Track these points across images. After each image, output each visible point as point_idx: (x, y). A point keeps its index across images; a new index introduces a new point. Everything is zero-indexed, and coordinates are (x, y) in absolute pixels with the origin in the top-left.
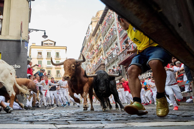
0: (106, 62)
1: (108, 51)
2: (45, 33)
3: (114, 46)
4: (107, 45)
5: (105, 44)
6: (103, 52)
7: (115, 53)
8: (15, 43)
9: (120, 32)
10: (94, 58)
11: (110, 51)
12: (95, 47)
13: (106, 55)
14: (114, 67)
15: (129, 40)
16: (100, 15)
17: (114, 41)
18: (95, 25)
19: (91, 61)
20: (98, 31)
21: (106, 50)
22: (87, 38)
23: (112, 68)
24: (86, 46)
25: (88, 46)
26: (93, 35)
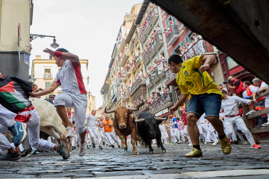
0: (148, 82)
1: (150, 65)
2: (54, 40)
3: (159, 57)
4: (149, 57)
5: (146, 54)
6: (143, 67)
7: (160, 68)
8: (10, 56)
9: (168, 36)
10: (129, 76)
11: (153, 64)
12: (131, 60)
13: (148, 71)
14: (160, 89)
15: (181, 48)
16: (137, 11)
17: (159, 49)
18: (129, 26)
19: (126, 81)
20: (134, 35)
21: (148, 64)
22: (119, 46)
23: (158, 91)
24: (117, 58)
25: (120, 58)
26: (128, 41)
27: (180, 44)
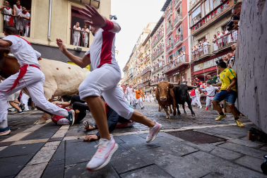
0: (152, 70)
3: (160, 58)
4: (155, 56)
5: (153, 55)
6: (150, 61)
9: (168, 48)
10: (142, 65)
11: (156, 61)
12: (144, 56)
13: (153, 64)
14: (159, 75)
16: (152, 28)
17: (161, 54)
18: (145, 36)
19: (139, 67)
20: (148, 43)
21: (154, 60)
22: (137, 46)
23: (157, 76)
24: (135, 53)
25: (137, 53)
26: (143, 45)
27: (173, 54)
